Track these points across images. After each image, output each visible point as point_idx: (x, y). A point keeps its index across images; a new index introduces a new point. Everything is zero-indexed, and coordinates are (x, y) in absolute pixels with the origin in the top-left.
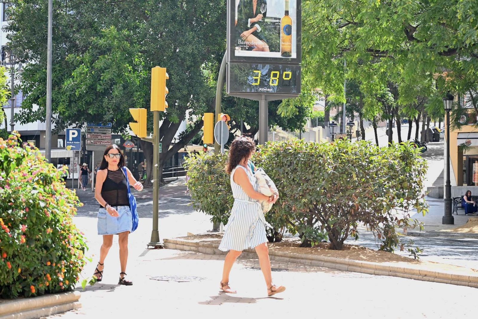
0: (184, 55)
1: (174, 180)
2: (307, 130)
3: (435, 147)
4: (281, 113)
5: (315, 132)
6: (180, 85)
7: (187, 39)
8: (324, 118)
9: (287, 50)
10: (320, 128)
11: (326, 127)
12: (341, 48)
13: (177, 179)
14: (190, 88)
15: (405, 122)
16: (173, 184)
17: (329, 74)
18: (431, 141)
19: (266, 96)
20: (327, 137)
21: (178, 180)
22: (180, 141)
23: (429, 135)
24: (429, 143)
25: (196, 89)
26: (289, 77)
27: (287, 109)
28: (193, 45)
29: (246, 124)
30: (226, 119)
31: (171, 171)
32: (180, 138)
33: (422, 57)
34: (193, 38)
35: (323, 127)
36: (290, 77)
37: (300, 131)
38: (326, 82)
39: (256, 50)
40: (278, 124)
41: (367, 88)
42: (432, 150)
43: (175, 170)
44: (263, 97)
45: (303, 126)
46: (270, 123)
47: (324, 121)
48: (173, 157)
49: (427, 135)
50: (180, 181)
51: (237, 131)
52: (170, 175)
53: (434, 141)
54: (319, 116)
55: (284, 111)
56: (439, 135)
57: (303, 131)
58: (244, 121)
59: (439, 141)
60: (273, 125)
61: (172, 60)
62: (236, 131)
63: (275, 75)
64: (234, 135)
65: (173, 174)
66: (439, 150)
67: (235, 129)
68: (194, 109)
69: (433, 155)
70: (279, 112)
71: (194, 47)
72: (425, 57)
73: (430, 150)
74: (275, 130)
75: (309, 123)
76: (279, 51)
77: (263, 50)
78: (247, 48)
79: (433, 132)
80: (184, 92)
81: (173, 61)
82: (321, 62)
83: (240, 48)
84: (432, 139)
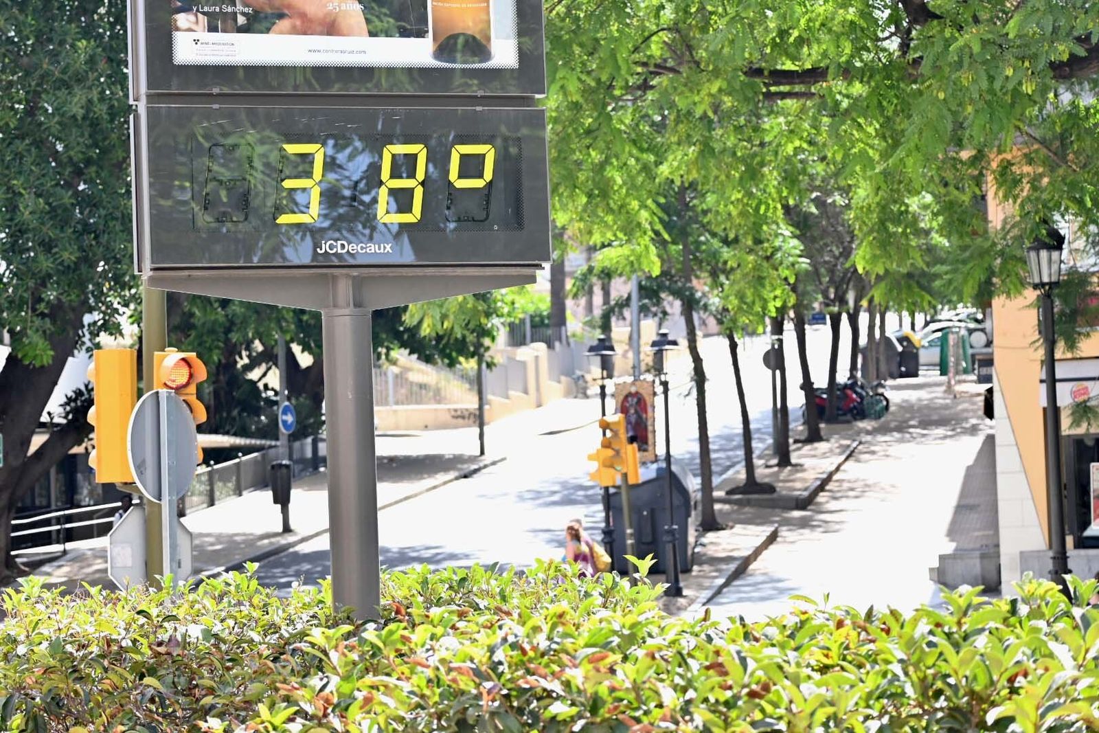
0: (60, 123)
1: (51, 559)
2: (499, 359)
3: (912, 396)
4: (420, 322)
5: (523, 364)
6: (50, 232)
7: (68, 66)
8: (549, 317)
9: (468, 24)
10: (541, 347)
11: (557, 344)
12: (644, 64)
13: (65, 552)
14: (89, 240)
15: (818, 319)
16: (49, 574)
17: (602, 166)
18: (893, 377)
19: (358, 284)
20: (563, 378)
21: (68, 556)
22: (69, 421)
23: (888, 360)
24: (890, 382)
25: (108, 242)
26: (481, 176)
27: (441, 306)
28: (90, 88)
29: (296, 348)
30: (191, 376)
31: (47, 522)
32: (67, 414)
33: (984, 84)
34: (91, 61)
35: (550, 346)
36: (488, 174)
37: (479, 363)
38: (590, 196)
39: (295, 31)
40: (403, 345)
41: (743, 214)
42: (907, 408)
43: (58, 520)
44: (344, 289)
45: (488, 349)
46: (377, 342)
47: (547, 326)
48: (53, 471)
49: (882, 358)
50: (73, 560)
51: (270, 373)
52: (45, 539)
53: (902, 376)
54: (531, 309)
55: (430, 312)
56: (916, 356)
57: (489, 366)
58: (292, 341)
59: (916, 375)
60: (389, 349)
61: (17, 142)
62: (264, 375)
63: (404, 166)
64: (261, 385)
65: (54, 536)
66: (927, 407)
67: (264, 367)
68: (104, 313)
69: (913, 427)
70: (412, 316)
71: (95, 95)
72: (997, 85)
73: (900, 407)
74: (394, 363)
75: (502, 335)
76: (421, 34)
77: (331, 28)
78: (241, 20)
79: (900, 349)
80: (66, 255)
81: (21, 146)
82: (572, 122)
83: (203, 20)
84: (894, 369)
